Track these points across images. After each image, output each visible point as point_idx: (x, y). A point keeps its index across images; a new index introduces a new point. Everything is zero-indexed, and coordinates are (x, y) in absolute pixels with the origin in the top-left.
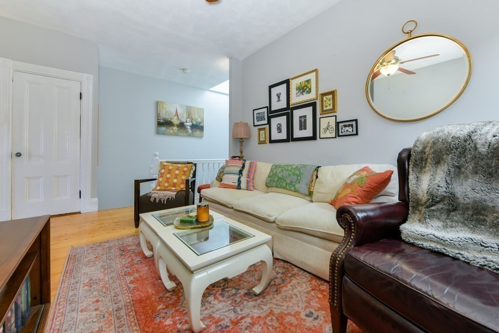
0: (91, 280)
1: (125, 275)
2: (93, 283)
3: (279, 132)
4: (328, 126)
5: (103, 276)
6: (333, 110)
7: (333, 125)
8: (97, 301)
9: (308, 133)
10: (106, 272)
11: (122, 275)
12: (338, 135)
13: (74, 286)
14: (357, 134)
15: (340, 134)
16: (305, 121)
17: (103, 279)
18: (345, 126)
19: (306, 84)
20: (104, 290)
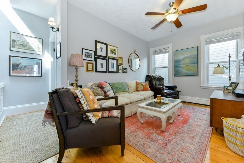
0: (192, 139)
1: (179, 132)
2: (192, 138)
3: (102, 67)
4: (121, 69)
5: (187, 137)
6: (122, 64)
7: (122, 69)
8: (194, 131)
9: (115, 70)
10: (184, 138)
11: (180, 132)
12: (123, 72)
13: (200, 142)
14: (127, 72)
15: (124, 72)
16: (114, 65)
17: (188, 136)
18: (125, 70)
19: (114, 50)
20: (190, 132)
